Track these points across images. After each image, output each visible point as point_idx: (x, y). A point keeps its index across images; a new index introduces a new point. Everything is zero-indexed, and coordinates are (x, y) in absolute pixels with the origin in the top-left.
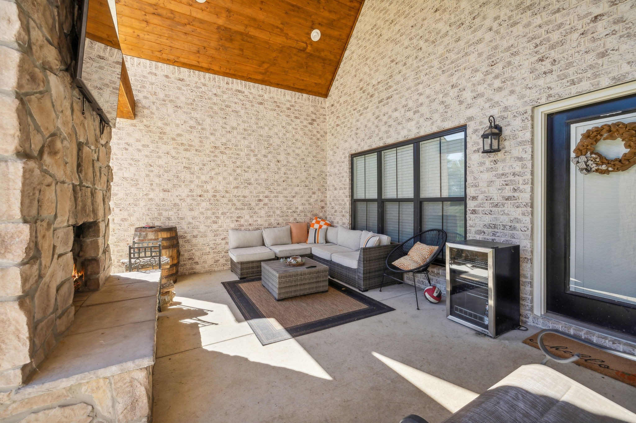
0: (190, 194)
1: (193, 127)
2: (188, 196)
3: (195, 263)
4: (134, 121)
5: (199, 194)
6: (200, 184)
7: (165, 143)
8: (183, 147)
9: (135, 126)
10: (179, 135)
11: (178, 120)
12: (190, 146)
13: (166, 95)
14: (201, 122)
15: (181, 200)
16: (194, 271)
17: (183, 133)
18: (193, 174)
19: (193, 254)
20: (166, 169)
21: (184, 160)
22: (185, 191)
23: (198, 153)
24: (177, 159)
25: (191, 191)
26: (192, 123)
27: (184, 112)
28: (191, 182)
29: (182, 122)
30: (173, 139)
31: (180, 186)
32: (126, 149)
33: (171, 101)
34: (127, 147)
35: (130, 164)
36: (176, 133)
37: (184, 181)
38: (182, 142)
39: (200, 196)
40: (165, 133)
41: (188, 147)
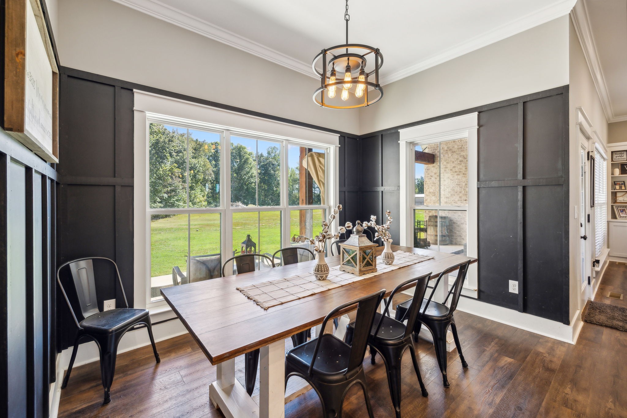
0: (459, 199)
1: (461, 161)
2: (459, 200)
3: (462, 239)
4: (434, 165)
5: (465, 199)
6: (465, 194)
7: (447, 173)
8: (456, 174)
9: (434, 167)
10: (454, 167)
11: (453, 159)
12: (460, 172)
13: (448, 148)
14: (466, 157)
15: (455, 202)
16: (462, 243)
17: (456, 166)
18: (461, 188)
19: (461, 233)
20: (447, 186)
21: (456, 180)
22: (457, 197)
23: (464, 175)
24: (453, 180)
25: (460, 197)
26: (461, 159)
27: (457, 154)
28: (460, 192)
29: (456, 159)
30: (451, 170)
31: (454, 195)
32: (431, 179)
33: (450, 150)
34: (431, 178)
35: (432, 186)
36: (453, 166)
37: (457, 192)
38: (456, 170)
39: (465, 200)
40: (447, 167)
41: (458, 173)
